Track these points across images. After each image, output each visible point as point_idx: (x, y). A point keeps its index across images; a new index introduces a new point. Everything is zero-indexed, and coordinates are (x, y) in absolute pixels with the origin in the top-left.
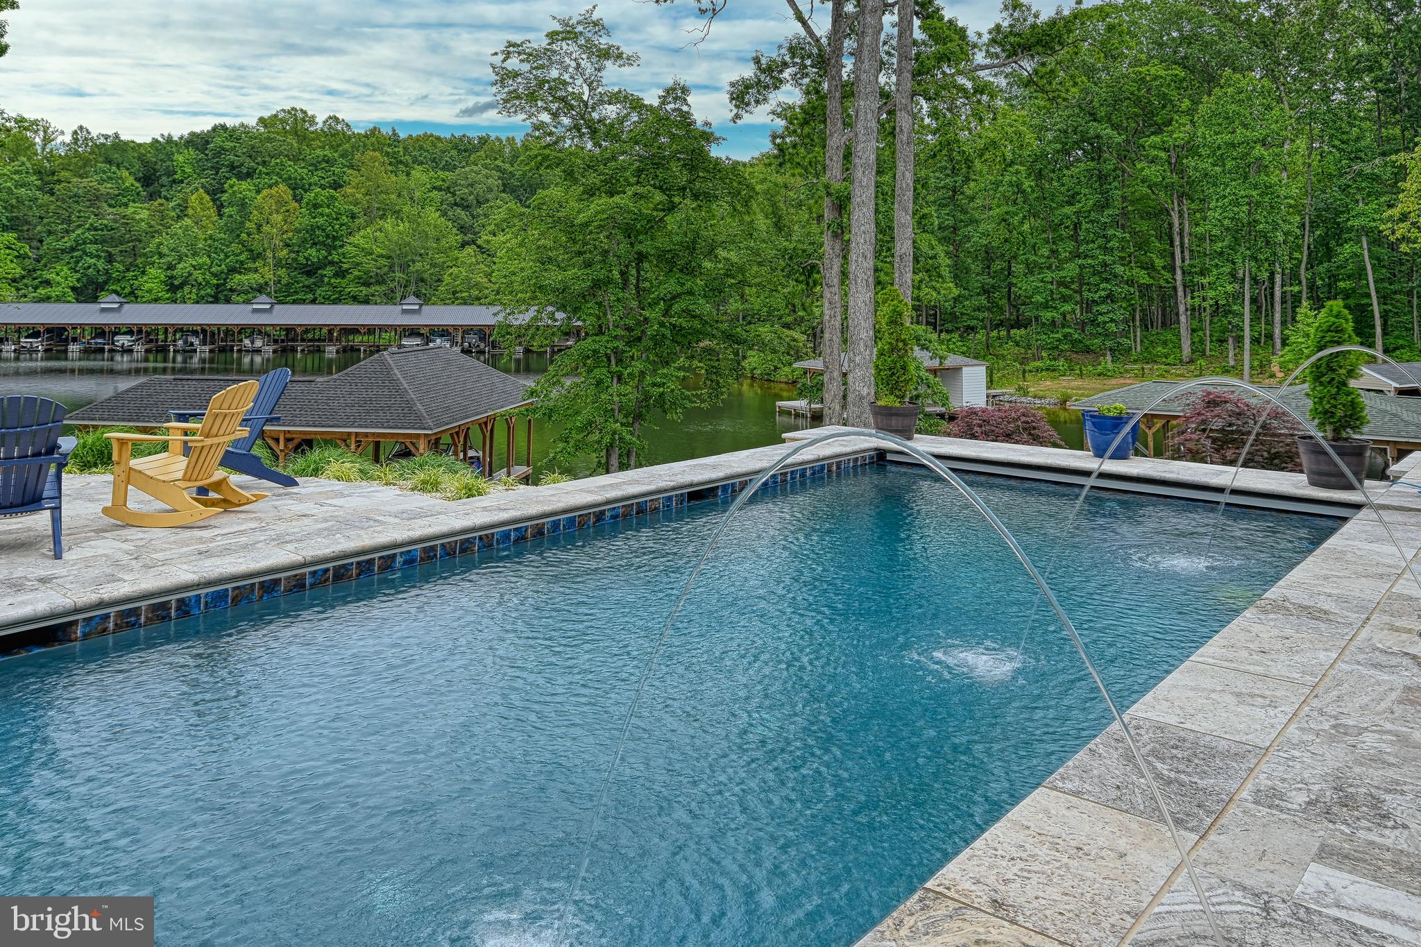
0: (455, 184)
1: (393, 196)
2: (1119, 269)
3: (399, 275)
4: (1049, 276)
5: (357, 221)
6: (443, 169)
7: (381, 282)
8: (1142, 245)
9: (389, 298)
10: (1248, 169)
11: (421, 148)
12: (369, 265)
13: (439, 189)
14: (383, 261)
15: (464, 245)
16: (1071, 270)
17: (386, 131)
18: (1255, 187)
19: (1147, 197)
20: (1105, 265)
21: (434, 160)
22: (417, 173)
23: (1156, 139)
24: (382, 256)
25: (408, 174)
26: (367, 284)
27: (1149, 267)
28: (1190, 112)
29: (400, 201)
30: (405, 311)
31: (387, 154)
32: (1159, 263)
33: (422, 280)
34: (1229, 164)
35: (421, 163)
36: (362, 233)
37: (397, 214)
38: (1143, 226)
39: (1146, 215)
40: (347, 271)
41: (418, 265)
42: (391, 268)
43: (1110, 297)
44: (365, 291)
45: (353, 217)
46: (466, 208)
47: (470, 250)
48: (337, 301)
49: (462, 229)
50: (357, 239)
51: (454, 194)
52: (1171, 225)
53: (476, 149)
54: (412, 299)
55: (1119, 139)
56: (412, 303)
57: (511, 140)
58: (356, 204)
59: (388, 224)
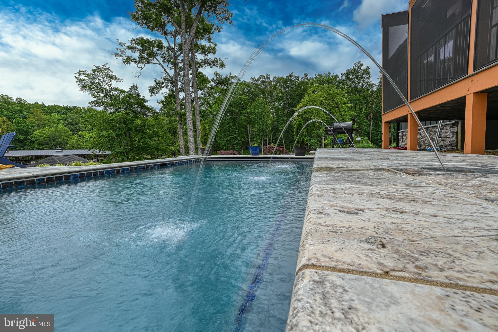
0: (67, 118)
1: (47, 121)
2: (238, 138)
3: (53, 142)
4: (224, 139)
5: (35, 128)
6: (62, 114)
7: (47, 144)
8: (242, 133)
9: (51, 148)
10: (262, 117)
11: (54, 109)
12: (42, 139)
13: (62, 120)
14: (47, 139)
15: (73, 134)
16: (229, 138)
17: (40, 103)
18: (263, 121)
19: (242, 124)
20: (235, 137)
21: (59, 112)
22: (54, 115)
23: (244, 111)
24: (46, 137)
25: (51, 115)
26: (43, 145)
27: (244, 138)
28: (250, 106)
29: (49, 123)
30: (57, 152)
31: (42, 110)
32: (246, 137)
33: (61, 144)
34: (258, 116)
35: (55, 113)
36: (38, 131)
37: (49, 126)
38: (242, 129)
39: (243, 128)
40: (34, 141)
41: (59, 140)
42: (50, 140)
43: (237, 143)
44: (42, 147)
45: (33, 127)
46: (72, 125)
47: (76, 135)
48: (33, 149)
49: (72, 130)
50: (36, 132)
51: (67, 121)
52: (247, 130)
53: (72, 110)
54: (59, 148)
55: (237, 111)
56: (59, 149)
57: (83, 108)
58: (34, 123)
59: (47, 128)
